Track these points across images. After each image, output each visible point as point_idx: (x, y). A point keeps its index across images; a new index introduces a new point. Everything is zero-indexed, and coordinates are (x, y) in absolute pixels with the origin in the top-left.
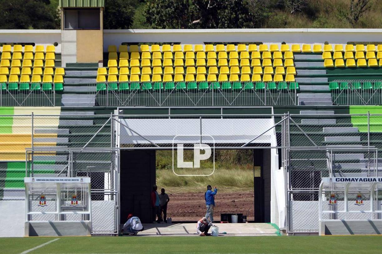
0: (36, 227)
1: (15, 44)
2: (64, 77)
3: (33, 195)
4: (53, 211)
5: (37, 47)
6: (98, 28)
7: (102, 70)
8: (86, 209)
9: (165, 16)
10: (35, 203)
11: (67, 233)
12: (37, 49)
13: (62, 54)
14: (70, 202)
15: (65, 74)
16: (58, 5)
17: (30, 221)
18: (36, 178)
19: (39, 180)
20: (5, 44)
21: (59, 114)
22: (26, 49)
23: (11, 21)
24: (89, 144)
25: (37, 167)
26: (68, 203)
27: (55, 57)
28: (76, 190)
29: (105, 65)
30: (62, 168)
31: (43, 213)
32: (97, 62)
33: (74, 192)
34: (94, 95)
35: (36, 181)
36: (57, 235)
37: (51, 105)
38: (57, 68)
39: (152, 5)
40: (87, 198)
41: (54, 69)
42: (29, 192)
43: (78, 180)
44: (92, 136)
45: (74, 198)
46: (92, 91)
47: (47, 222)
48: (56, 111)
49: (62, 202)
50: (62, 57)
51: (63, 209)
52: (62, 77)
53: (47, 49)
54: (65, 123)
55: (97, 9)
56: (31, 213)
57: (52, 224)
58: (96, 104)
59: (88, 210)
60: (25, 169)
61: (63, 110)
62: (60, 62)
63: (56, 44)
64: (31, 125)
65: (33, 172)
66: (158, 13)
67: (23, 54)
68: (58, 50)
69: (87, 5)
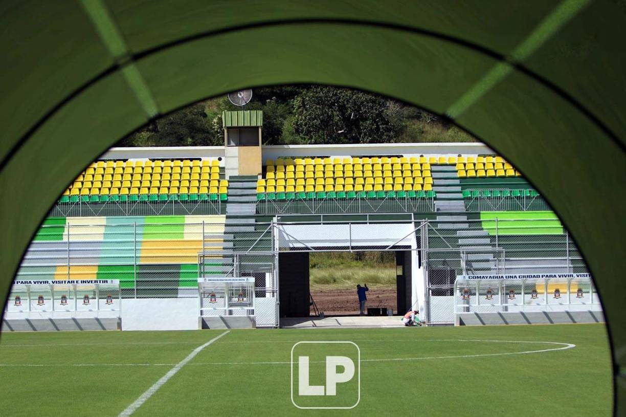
0: (209, 321)
1: (184, 159)
2: (228, 188)
3: (204, 293)
4: (222, 307)
5: (204, 161)
6: (257, 144)
7: (261, 182)
8: (251, 305)
10: (207, 300)
11: (235, 326)
12: (203, 163)
13: (226, 168)
14: (237, 299)
15: (229, 185)
17: (202, 316)
18: (207, 279)
19: (210, 280)
20: (176, 159)
21: (224, 222)
22: (193, 164)
24: (253, 248)
25: (208, 269)
26: (235, 300)
27: (220, 170)
28: (241, 289)
29: (264, 177)
30: (229, 269)
31: (215, 309)
32: (256, 175)
33: (239, 290)
34: (255, 204)
35: (207, 281)
36: (226, 328)
37: (217, 214)
38: (222, 181)
40: (252, 295)
41: (219, 181)
42: (201, 291)
43: (244, 280)
44: (256, 240)
45: (240, 296)
46: (251, 200)
47: (218, 316)
48: (222, 219)
49: (230, 299)
50: (226, 171)
51: (231, 305)
52: (226, 188)
53: (213, 164)
54: (230, 229)
55: (256, 128)
56: (202, 309)
57: (222, 318)
58: (256, 212)
59: (252, 306)
60: (198, 271)
61: (228, 217)
62: (224, 175)
63: (220, 159)
64: (202, 231)
65: (205, 273)
67: (191, 168)
68: (222, 164)
69: (247, 124)
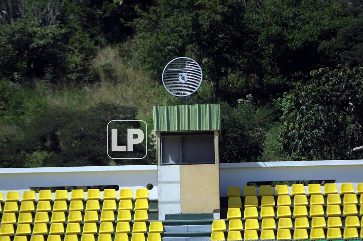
1: (89, 187)
2: (162, 235)
5: (122, 190)
6: (212, 162)
7: (219, 224)
9: (311, 141)
12: (121, 194)
13: (159, 200)
15: (164, 230)
16: (153, 129)
20: (75, 188)
22: (105, 195)
23: (82, 154)
27: (149, 206)
29: (223, 215)
32: (212, 212)
38: (152, 223)
39: (292, 125)
41: (148, 224)
50: (160, 206)
52: (159, 235)
53: (137, 195)
55: (210, 134)
62: (157, 212)
63: (150, 187)
66: (300, 137)
67: (101, 202)
68: (153, 194)
69: (195, 127)
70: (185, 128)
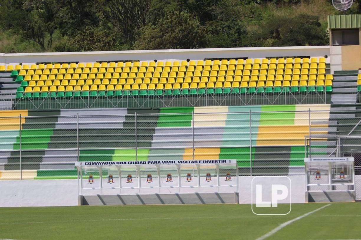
0: (313, 195)
1: (295, 57)
2: (333, 81)
3: (310, 171)
4: (326, 183)
5: (312, 59)
6: (358, 44)
8: (351, 181)
10: (313, 177)
11: (337, 200)
12: (312, 60)
13: (331, 64)
14: (339, 176)
15: (334, 79)
16: (327, 27)
17: (309, 191)
18: (313, 158)
19: (315, 160)
20: (288, 57)
21: (329, 110)
22: (303, 61)
23: (292, 40)
24: (353, 132)
25: (313, 150)
26: (337, 177)
27: (326, 66)
28: (343, 167)
30: (332, 150)
31: (319, 185)
32: (357, 69)
33: (341, 168)
34: (356, 95)
35: (313, 161)
36: (329, 202)
37: (323, 103)
38: (327, 75)
40: (352, 173)
41: (325, 76)
42: (308, 169)
43: (344, 159)
44: (355, 126)
45: (342, 173)
46: (354, 91)
47: (322, 191)
48: (327, 107)
49: (333, 176)
50: (331, 67)
51: (333, 182)
52: (331, 81)
53: (320, 61)
54: (334, 116)
55: (357, 30)
56: (309, 185)
57: (325, 193)
58: (357, 101)
59: (352, 183)
60: (305, 152)
61: (332, 106)
62: (330, 70)
63: (326, 57)
64: (308, 118)
65: (311, 154)
67: (301, 65)
68: (327, 61)
69: (349, 26)
70: (344, 27)
